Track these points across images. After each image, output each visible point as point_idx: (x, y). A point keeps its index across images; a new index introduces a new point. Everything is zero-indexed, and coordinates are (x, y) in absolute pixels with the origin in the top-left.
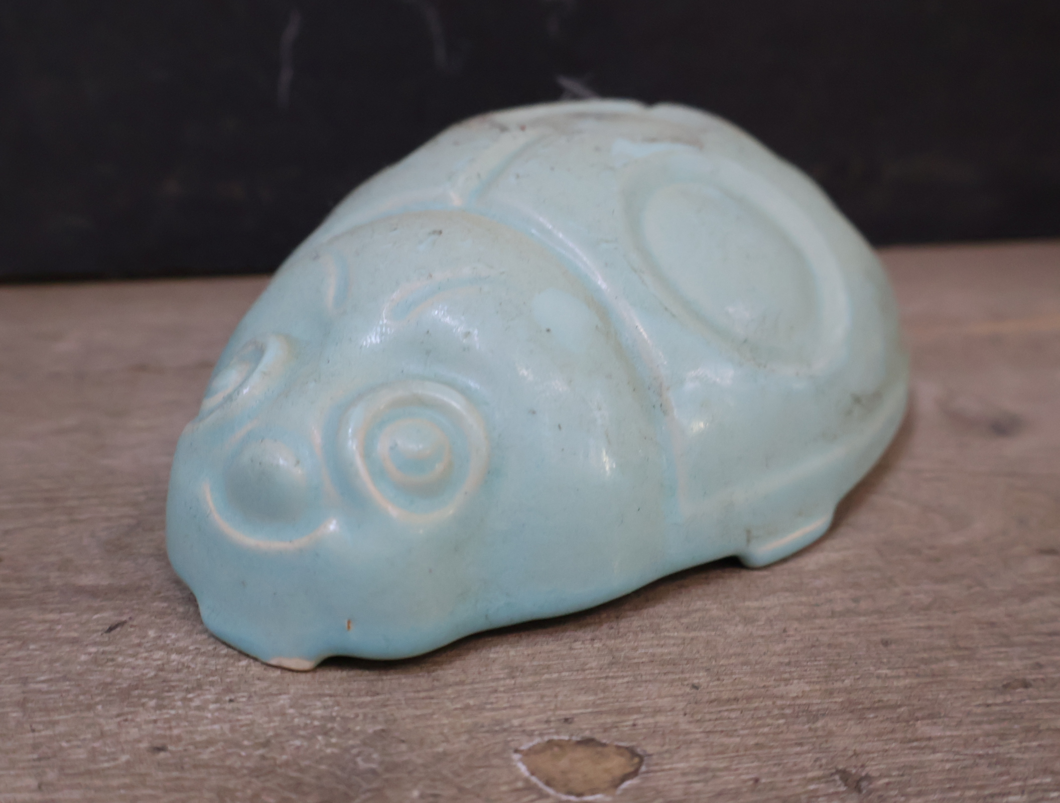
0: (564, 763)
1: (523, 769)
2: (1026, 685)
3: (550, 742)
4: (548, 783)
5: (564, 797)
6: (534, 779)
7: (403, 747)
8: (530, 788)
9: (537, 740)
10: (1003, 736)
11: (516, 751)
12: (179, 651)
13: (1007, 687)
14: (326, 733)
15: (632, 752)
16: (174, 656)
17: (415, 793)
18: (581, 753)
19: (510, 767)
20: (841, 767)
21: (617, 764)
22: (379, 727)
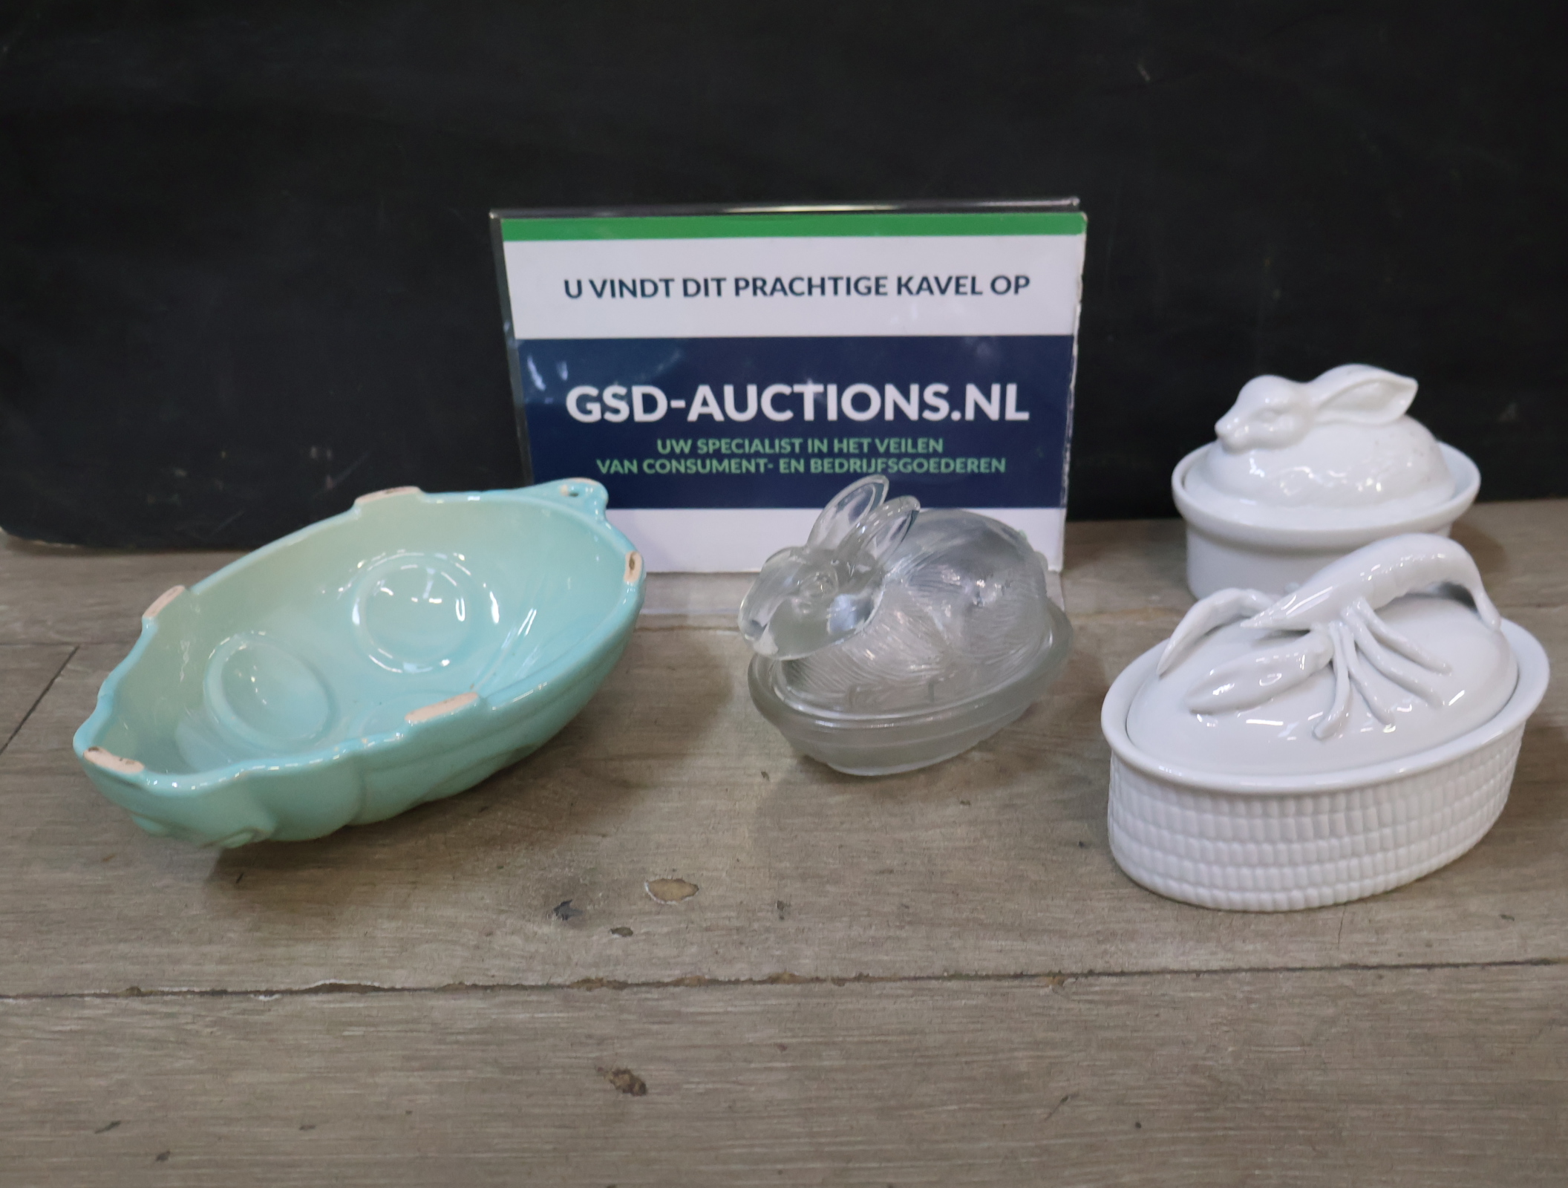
0: (665, 888)
1: (647, 889)
2: (891, 872)
3: (663, 880)
4: (655, 895)
5: (659, 901)
6: (650, 894)
7: (601, 876)
8: (647, 896)
9: (657, 878)
10: (859, 894)
11: (647, 881)
12: (513, 824)
13: (882, 872)
14: (570, 867)
15: (696, 886)
16: (509, 827)
17: (600, 894)
18: (675, 885)
19: (642, 886)
20: (780, 900)
21: (688, 890)
22: (592, 867)
